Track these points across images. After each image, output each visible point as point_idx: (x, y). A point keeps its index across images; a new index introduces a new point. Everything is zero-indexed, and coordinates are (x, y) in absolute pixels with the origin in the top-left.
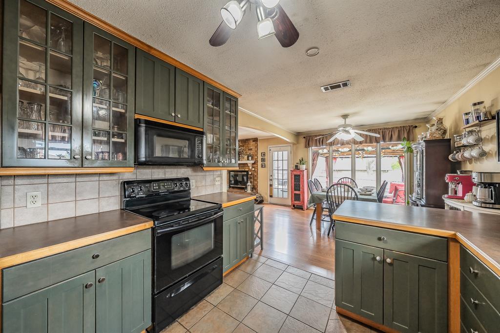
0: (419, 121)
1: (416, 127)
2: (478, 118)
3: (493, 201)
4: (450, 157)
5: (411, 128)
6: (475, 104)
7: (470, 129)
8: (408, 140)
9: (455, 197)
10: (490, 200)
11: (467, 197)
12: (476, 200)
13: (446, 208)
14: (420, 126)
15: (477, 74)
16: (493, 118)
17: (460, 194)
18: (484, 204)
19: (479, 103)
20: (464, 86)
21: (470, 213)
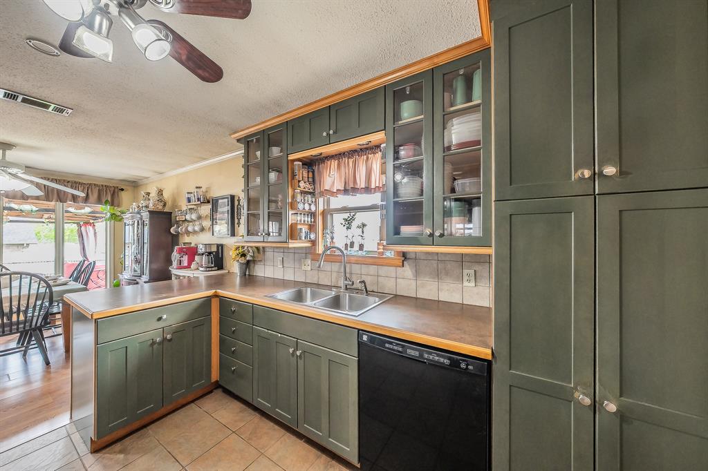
0: (127, 183)
1: (122, 190)
2: (199, 199)
3: (213, 265)
4: (172, 230)
5: (116, 190)
6: (197, 187)
7: (192, 207)
8: (112, 204)
9: (180, 267)
10: (210, 265)
11: (193, 266)
12: (202, 266)
13: (173, 278)
14: (127, 190)
15: (197, 162)
16: (209, 202)
17: (185, 264)
18: (208, 268)
19: (199, 188)
20: (184, 167)
21: (198, 277)
